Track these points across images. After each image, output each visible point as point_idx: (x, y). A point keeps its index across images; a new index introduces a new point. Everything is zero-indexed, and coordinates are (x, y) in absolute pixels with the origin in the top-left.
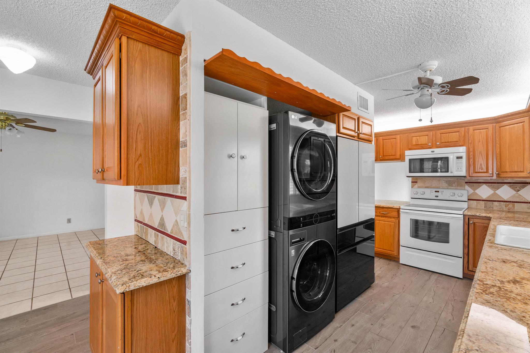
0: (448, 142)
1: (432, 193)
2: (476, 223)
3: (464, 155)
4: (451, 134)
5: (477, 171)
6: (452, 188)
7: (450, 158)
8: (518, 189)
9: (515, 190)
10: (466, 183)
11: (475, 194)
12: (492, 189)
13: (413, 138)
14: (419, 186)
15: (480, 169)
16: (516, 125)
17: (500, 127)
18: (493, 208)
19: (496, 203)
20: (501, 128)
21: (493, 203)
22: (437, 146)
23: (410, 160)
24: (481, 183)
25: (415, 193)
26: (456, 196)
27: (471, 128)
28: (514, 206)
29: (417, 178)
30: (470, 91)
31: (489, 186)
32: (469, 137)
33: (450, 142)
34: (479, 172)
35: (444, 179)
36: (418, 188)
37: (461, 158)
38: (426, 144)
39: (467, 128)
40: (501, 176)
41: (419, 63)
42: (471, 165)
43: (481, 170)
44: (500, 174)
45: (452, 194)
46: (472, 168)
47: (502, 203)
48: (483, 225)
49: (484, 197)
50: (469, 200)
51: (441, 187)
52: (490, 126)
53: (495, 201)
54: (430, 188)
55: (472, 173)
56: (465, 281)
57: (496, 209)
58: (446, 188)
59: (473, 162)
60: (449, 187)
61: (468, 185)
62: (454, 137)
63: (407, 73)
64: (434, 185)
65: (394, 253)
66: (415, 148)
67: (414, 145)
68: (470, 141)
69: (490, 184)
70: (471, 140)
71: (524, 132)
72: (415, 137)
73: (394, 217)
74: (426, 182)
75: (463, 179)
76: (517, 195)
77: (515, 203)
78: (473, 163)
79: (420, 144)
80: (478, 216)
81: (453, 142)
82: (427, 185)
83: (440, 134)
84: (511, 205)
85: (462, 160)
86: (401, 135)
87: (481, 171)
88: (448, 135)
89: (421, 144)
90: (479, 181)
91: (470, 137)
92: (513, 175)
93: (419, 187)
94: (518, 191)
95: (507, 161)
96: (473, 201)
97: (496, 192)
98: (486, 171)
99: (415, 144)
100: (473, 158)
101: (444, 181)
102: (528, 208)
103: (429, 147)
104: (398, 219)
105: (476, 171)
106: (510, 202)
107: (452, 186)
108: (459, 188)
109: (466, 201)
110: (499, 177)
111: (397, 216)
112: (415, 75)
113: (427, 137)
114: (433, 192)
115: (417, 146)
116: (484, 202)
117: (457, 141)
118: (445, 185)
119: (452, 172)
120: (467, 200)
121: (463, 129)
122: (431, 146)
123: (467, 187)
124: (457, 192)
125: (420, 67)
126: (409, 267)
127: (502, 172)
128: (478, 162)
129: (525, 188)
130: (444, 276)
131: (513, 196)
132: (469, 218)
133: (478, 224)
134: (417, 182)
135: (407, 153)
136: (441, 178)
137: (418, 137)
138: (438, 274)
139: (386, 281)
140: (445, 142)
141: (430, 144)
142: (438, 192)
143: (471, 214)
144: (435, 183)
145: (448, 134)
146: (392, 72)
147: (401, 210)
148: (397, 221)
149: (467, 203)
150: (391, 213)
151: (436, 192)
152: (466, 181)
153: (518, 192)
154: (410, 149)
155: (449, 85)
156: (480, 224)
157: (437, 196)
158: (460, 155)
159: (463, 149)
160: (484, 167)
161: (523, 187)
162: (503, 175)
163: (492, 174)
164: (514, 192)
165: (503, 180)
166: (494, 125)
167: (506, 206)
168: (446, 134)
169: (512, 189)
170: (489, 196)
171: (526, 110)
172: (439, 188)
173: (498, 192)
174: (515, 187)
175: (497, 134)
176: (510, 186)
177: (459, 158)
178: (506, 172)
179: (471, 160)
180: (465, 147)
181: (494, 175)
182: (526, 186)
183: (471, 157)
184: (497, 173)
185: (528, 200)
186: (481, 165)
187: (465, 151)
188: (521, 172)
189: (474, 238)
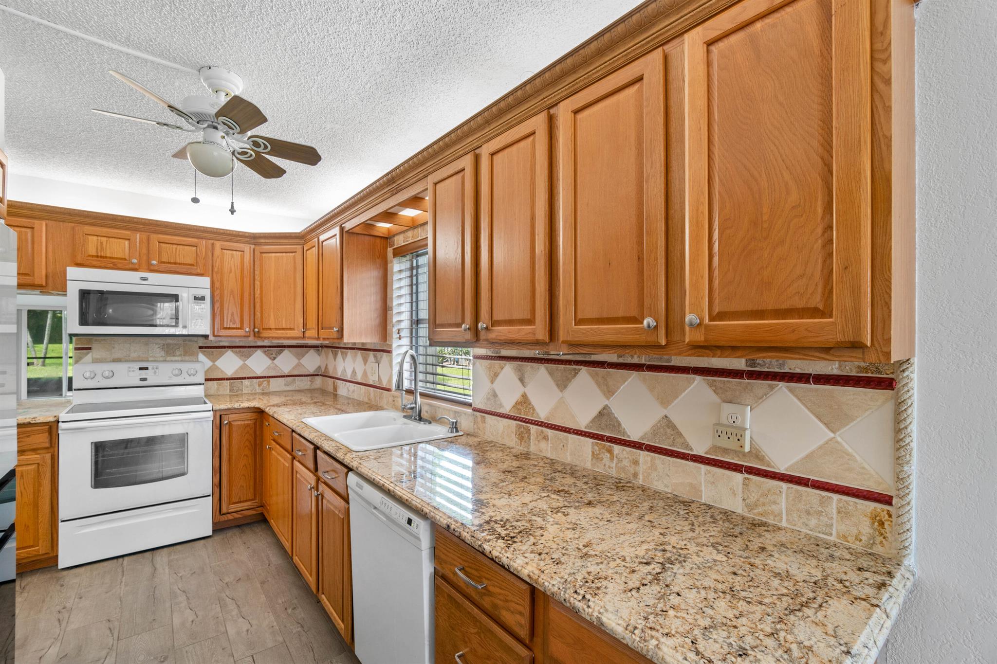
0: (175, 263)
1: (131, 374)
2: (233, 423)
3: (207, 294)
4: (181, 247)
5: (227, 325)
6: (176, 358)
7: (182, 296)
8: (274, 356)
9: (270, 358)
10: (200, 348)
11: (213, 368)
12: (240, 358)
13: (90, 238)
14: (97, 359)
15: (231, 323)
16: (284, 254)
17: (261, 253)
18: (242, 390)
19: (246, 382)
20: (264, 255)
21: (242, 382)
22: (152, 268)
24: (224, 347)
25: (87, 375)
26: (184, 375)
27: (218, 245)
28: (269, 382)
29: (91, 339)
30: (279, 172)
31: (236, 353)
32: (215, 259)
33: (180, 264)
34: (229, 328)
35: (158, 340)
36: (92, 363)
37: (202, 298)
38: (125, 259)
39: (211, 241)
40: (262, 335)
41: (211, 63)
42: (217, 314)
43: (233, 324)
44: (261, 333)
45: (175, 372)
46: (218, 321)
47: (255, 380)
48: (243, 423)
49: (229, 373)
50: (207, 380)
51: (150, 359)
52: (247, 248)
53: (244, 378)
54: (126, 361)
55: (218, 329)
57: (246, 392)
58: (161, 359)
59: (219, 309)
60: (168, 358)
61: (203, 353)
62: (186, 254)
63: (165, 66)
64: (134, 355)
65: (38, 551)
66: (94, 263)
67: (93, 256)
68: (216, 269)
69: (238, 350)
70: (217, 265)
71: (295, 268)
72: (95, 238)
73: (34, 450)
74: (114, 348)
75: (195, 340)
76: (273, 365)
77: (270, 379)
78: (221, 311)
79: (108, 255)
80: (237, 409)
81: (184, 264)
82: (117, 355)
83: (159, 242)
84: (266, 382)
85: (203, 303)
86: (50, 223)
87: (232, 326)
88: (176, 249)
89: (110, 258)
90: (222, 344)
91: (216, 261)
92: (280, 333)
93: (95, 361)
94: (275, 358)
95: (272, 310)
96: (212, 382)
97: (246, 362)
98: (239, 327)
99: (94, 253)
100: (221, 302)
101: (157, 346)
102: (285, 385)
103: (131, 266)
104: (51, 450)
105: (225, 326)
106: (265, 377)
107: (174, 356)
108: (187, 358)
109: (200, 384)
110: (260, 337)
111: (47, 445)
112: (177, 84)
113: (127, 242)
114: (133, 371)
115: (99, 259)
116: (229, 381)
117: (192, 265)
118: (159, 353)
119: (185, 327)
120: (203, 381)
121: (204, 242)
122: (137, 267)
123: (201, 357)
124: (185, 366)
125: (206, 72)
126: (89, 567)
127: (263, 329)
128: (228, 309)
129: (282, 354)
130: (178, 547)
131: (268, 368)
132: (221, 416)
133: (234, 423)
134: (90, 349)
135: (73, 272)
136: (151, 339)
137: (104, 239)
138: (165, 550)
140: (169, 263)
141: (135, 261)
142: (147, 369)
143: (226, 407)
144: (136, 350)
145: (175, 246)
146: (128, 39)
147: (61, 425)
148: (48, 456)
149: (202, 387)
151: (141, 369)
152: (201, 345)
153: (275, 361)
154: (79, 265)
155: (269, 147)
156: (239, 423)
157: (144, 380)
158: (200, 293)
159: (205, 281)
160: (238, 320)
161: (280, 353)
162: (265, 334)
163: (249, 332)
164: (269, 362)
165: (256, 342)
166: (253, 246)
167: (259, 385)
168: (171, 246)
169: (267, 356)
170: (237, 370)
171: (300, 235)
172: (148, 361)
173: (248, 362)
174: (271, 352)
175: (257, 263)
176: (265, 352)
177: (199, 299)
178: (270, 329)
179: (217, 305)
180: (209, 278)
181: (252, 333)
182: (283, 351)
183: (217, 298)
184: (256, 330)
185: (286, 371)
186: (233, 315)
187: (208, 285)
188: (291, 329)
189: (230, 450)
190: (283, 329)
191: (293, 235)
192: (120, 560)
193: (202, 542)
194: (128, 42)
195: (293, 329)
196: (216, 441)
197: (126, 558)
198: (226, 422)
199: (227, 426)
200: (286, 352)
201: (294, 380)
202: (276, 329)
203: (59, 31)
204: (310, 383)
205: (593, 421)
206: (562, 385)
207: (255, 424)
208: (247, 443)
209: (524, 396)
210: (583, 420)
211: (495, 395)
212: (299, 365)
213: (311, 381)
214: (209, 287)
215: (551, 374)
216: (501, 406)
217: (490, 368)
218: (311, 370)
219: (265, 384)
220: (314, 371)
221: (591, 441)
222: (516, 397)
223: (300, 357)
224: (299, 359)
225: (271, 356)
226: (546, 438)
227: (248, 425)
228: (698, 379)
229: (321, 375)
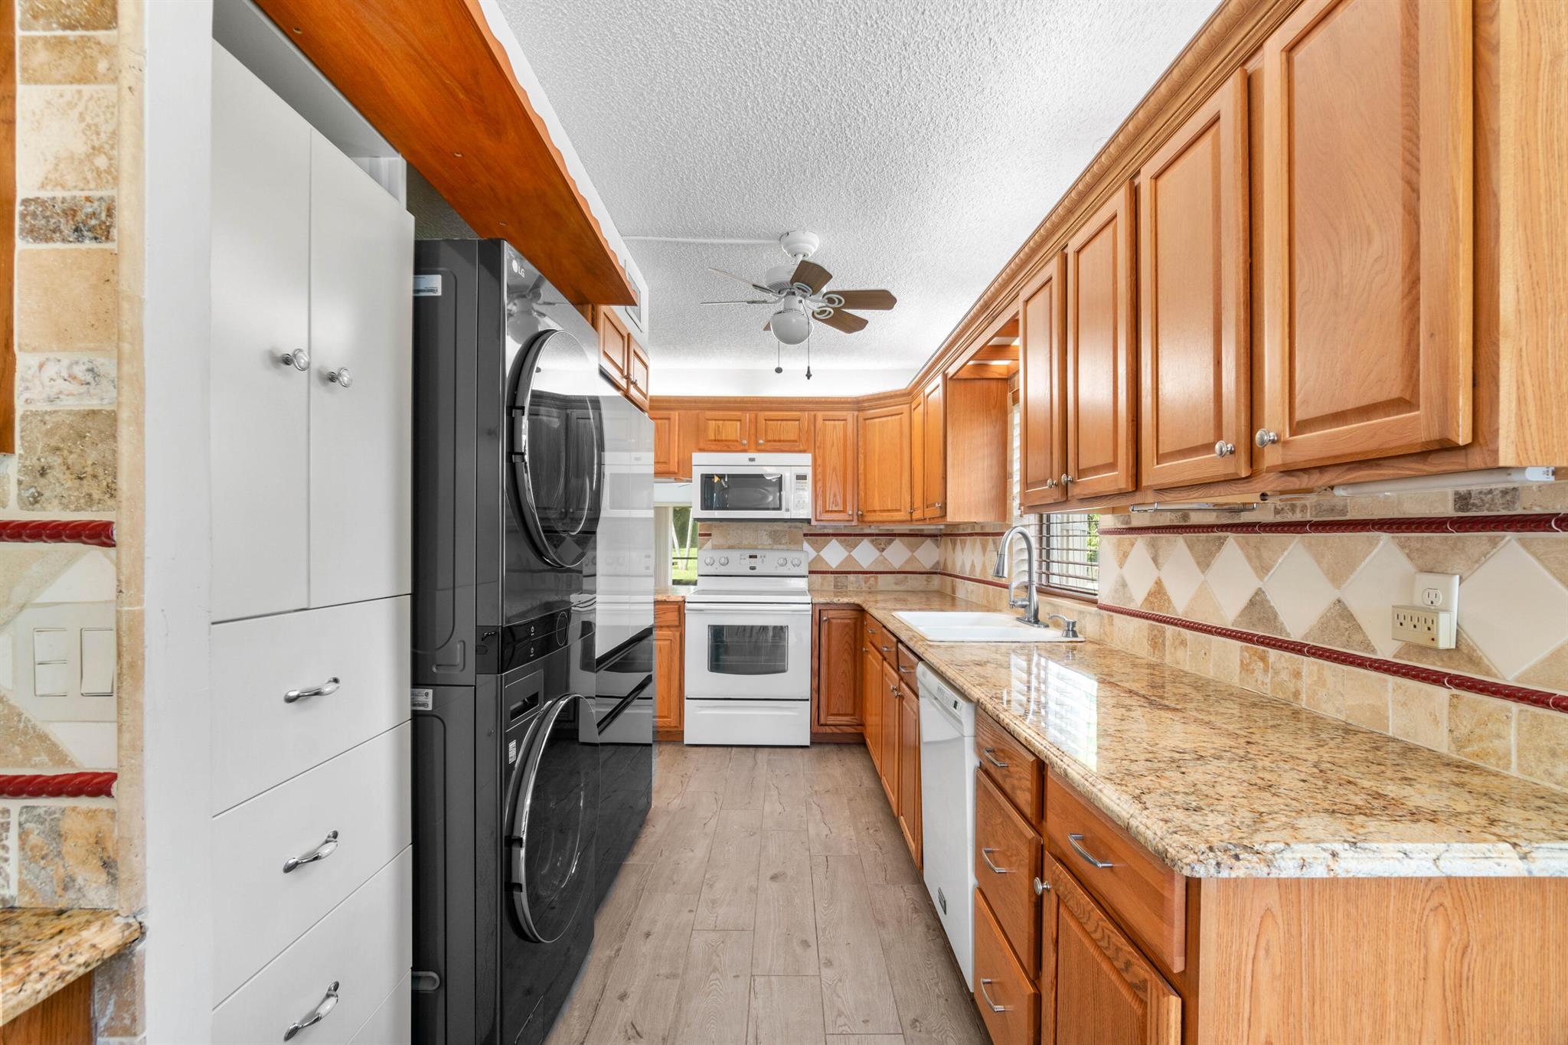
0: (780, 441)
1: (743, 562)
2: (832, 620)
3: (809, 472)
4: (785, 422)
5: (829, 508)
6: (782, 547)
7: (784, 477)
8: (883, 546)
9: (879, 549)
10: (805, 535)
11: (818, 559)
12: (845, 548)
13: (710, 422)
14: (716, 545)
15: (834, 505)
16: (889, 418)
17: (864, 419)
18: (846, 587)
19: (851, 577)
20: (868, 421)
21: (847, 577)
22: (759, 448)
23: (707, 479)
24: (828, 535)
25: (708, 561)
26: (789, 565)
27: (820, 415)
28: (876, 578)
29: (712, 523)
30: (861, 324)
31: (840, 542)
32: (817, 431)
33: (784, 441)
34: (831, 511)
35: (767, 526)
36: (713, 549)
37: (804, 477)
38: (737, 441)
39: (813, 413)
40: (866, 519)
41: (788, 229)
42: (819, 496)
43: (836, 506)
44: (865, 516)
45: (781, 561)
46: (820, 502)
47: (861, 575)
48: (842, 621)
49: (834, 565)
50: (811, 572)
51: (759, 547)
52: (850, 416)
53: (850, 572)
54: (739, 548)
55: (820, 512)
56: (815, 750)
57: (851, 590)
58: (769, 547)
59: (821, 489)
60: (775, 547)
61: (808, 541)
62: (790, 430)
63: (753, 245)
64: (745, 542)
65: (670, 722)
66: (713, 447)
67: (712, 441)
68: (818, 444)
69: (843, 538)
70: (819, 439)
71: (901, 432)
72: (714, 422)
73: (668, 627)
74: (729, 534)
75: (800, 526)
76: (881, 558)
77: (879, 575)
78: (823, 491)
79: (724, 438)
80: (836, 604)
81: (788, 441)
82: (731, 542)
83: (765, 420)
84: (874, 579)
85: (805, 483)
86: (682, 412)
87: (835, 509)
88: (781, 425)
89: (726, 441)
90: (826, 531)
91: (818, 434)
92: (885, 516)
93: (715, 548)
94: (883, 550)
95: (877, 488)
96: (816, 575)
97: (851, 553)
98: (842, 509)
99: (713, 438)
100: (823, 481)
101: (764, 531)
102: (896, 584)
103: (742, 448)
104: (680, 629)
105: (827, 509)
106: (873, 572)
107: (780, 544)
108: (792, 547)
109: (804, 577)
110: (863, 522)
111: (677, 623)
112: (765, 257)
113: (738, 423)
114: (744, 559)
115: (717, 442)
116: (833, 575)
117: (795, 441)
118: (766, 540)
119: (786, 510)
120: (807, 574)
121: (806, 413)
122: (747, 447)
123: (806, 546)
124: (791, 556)
125: (786, 239)
126: (706, 749)
127: (868, 511)
128: (831, 489)
129: (892, 545)
130: (778, 750)
131: (876, 561)
132: (820, 610)
133: (834, 621)
134: (710, 535)
135: (698, 458)
136: (760, 524)
137: (721, 422)
138: (767, 749)
139: (674, 796)
140: (775, 441)
141: (745, 442)
142: (756, 557)
143: (825, 601)
144: (748, 536)
145: (779, 422)
146: (723, 232)
147: (687, 605)
148: (678, 634)
149: (806, 579)
150: (663, 616)
151: (751, 557)
152: (806, 532)
153: (884, 553)
154: (701, 450)
155: (843, 300)
157: (753, 568)
158: (801, 471)
159: (807, 458)
160: (840, 500)
161: (890, 543)
162: (870, 517)
163: (852, 515)
164: (878, 553)
165: (862, 529)
166: (856, 413)
167: (866, 582)
168: (775, 422)
169: (875, 546)
170: (841, 563)
171: (907, 391)
172: (757, 549)
173: (855, 553)
174: (879, 541)
175: (860, 432)
176: (872, 541)
177: (801, 477)
178: (875, 511)
179: (820, 484)
180: (810, 455)
181: (855, 517)
182: (893, 540)
183: (819, 477)
184: (860, 513)
185: (897, 566)
186: (835, 496)
187: (810, 462)
188: (897, 510)
190: (889, 511)
191: (899, 393)
192: (730, 749)
193: (800, 750)
194: (724, 234)
195: (900, 510)
196: (815, 640)
197: (734, 749)
198: (825, 618)
199: (827, 624)
200: (897, 541)
201: (907, 578)
202: (881, 511)
203: (678, 243)
204: (925, 583)
205: (1242, 614)
206: (1204, 562)
207: (855, 624)
209: (1159, 583)
210: (1228, 612)
211: (1124, 585)
212: (912, 559)
213: (927, 581)
214: (810, 464)
215: (1191, 547)
216: (1131, 599)
217: (1119, 546)
218: (928, 566)
219: (872, 581)
220: (931, 568)
221: (1239, 644)
222: (1148, 585)
223: (913, 548)
224: (913, 552)
225: (879, 546)
226: (1183, 643)
227: (847, 625)
228: (1384, 538)
229: (940, 573)
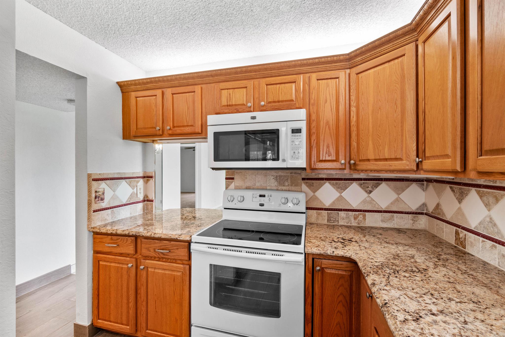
0: (279, 102)
1: (254, 199)
2: (326, 270)
3: (303, 125)
4: (283, 85)
5: (323, 158)
6: (284, 188)
7: (281, 130)
8: (370, 189)
9: (366, 192)
10: (303, 179)
11: (315, 198)
12: (337, 190)
13: (223, 91)
14: (237, 186)
15: (327, 155)
16: (387, 65)
17: (358, 74)
18: (338, 221)
19: (342, 214)
21: (338, 213)
22: (261, 108)
23: (217, 135)
24: (322, 179)
25: (230, 198)
26: (290, 203)
27: (314, 77)
28: (364, 216)
29: (234, 171)
31: (333, 185)
32: (311, 92)
34: (325, 161)
35: (273, 172)
36: (234, 189)
37: (298, 131)
38: (244, 105)
39: (308, 75)
40: (358, 168)
42: (314, 147)
43: (329, 156)
44: (358, 165)
45: (283, 201)
46: (314, 153)
47: (350, 213)
48: (338, 272)
49: (327, 203)
50: (307, 208)
51: (268, 188)
52: (342, 75)
53: (341, 210)
54: (253, 189)
55: (314, 162)
57: (342, 224)
58: (275, 188)
59: (316, 141)
60: (280, 188)
61: (306, 184)
62: (288, 92)
64: (258, 184)
66: (226, 111)
67: (225, 106)
68: (312, 101)
69: (335, 182)
70: (313, 98)
72: (226, 91)
73: (181, 261)
74: (246, 178)
75: (300, 173)
76: (368, 199)
77: (366, 213)
78: (317, 143)
79: (234, 104)
80: (331, 255)
81: (286, 101)
82: (248, 184)
83: (267, 85)
84: (361, 216)
85: (300, 136)
86: (204, 86)
87: (328, 158)
88: (279, 88)
89: (235, 105)
91: (312, 94)
93: (236, 188)
94: (370, 192)
95: (370, 138)
96: (313, 211)
97: (342, 194)
98: (335, 159)
99: (226, 104)
100: (317, 134)
101: (272, 177)
102: (382, 221)
103: (248, 110)
105: (321, 159)
106: (360, 211)
107: (284, 186)
108: (293, 188)
109: (303, 213)
110: (356, 170)
111: (187, 258)
113: (245, 90)
114: (256, 197)
115: (229, 107)
116: (327, 212)
117: (292, 100)
118: (273, 183)
119: (284, 160)
120: (304, 210)
121: (302, 76)
122: (252, 109)
123: (304, 187)
124: (291, 196)
127: (360, 161)
128: (324, 141)
129: (379, 188)
131: (364, 202)
132: (313, 259)
134: (233, 179)
135: (212, 119)
136: (268, 171)
137: (231, 90)
140: (274, 102)
141: (249, 104)
142: (264, 196)
143: (319, 252)
144: (259, 180)
145: (278, 86)
147: (193, 246)
148: (187, 268)
149: (304, 215)
150: (176, 251)
151: (261, 196)
152: (304, 177)
153: (370, 195)
154: (217, 114)
156: (333, 271)
157: (262, 205)
158: (296, 125)
159: (302, 113)
160: (333, 152)
161: (376, 186)
162: (363, 166)
163: (345, 164)
164: (365, 195)
165: (351, 174)
166: (348, 71)
167: (355, 219)
168: (275, 86)
169: (363, 189)
170: (334, 202)
171: (412, 27)
172: (266, 189)
174: (367, 185)
175: (353, 87)
176: (360, 185)
178: (368, 160)
179: (314, 137)
180: (305, 109)
181: (348, 166)
182: (379, 184)
183: (314, 130)
184: (352, 162)
185: (384, 206)
186: (328, 147)
187: (304, 117)
188: (396, 159)
189: (322, 300)
190: (386, 160)
191: (400, 32)
195: (401, 159)
196: (308, 287)
198: (318, 268)
199: (320, 273)
200: (384, 185)
201: (393, 216)
202: (376, 160)
204: (412, 222)
207: (351, 276)
208: (341, 298)
212: (398, 200)
213: (413, 220)
214: (305, 118)
218: (414, 207)
219: (361, 217)
220: (417, 209)
223: (399, 191)
224: (399, 194)
225: (367, 189)
227: (342, 276)
229: (426, 214)
